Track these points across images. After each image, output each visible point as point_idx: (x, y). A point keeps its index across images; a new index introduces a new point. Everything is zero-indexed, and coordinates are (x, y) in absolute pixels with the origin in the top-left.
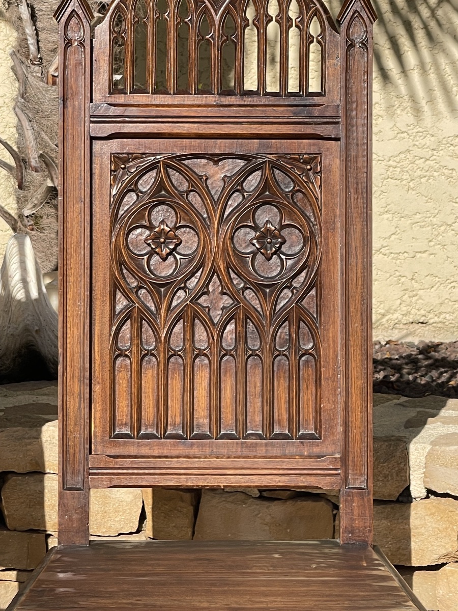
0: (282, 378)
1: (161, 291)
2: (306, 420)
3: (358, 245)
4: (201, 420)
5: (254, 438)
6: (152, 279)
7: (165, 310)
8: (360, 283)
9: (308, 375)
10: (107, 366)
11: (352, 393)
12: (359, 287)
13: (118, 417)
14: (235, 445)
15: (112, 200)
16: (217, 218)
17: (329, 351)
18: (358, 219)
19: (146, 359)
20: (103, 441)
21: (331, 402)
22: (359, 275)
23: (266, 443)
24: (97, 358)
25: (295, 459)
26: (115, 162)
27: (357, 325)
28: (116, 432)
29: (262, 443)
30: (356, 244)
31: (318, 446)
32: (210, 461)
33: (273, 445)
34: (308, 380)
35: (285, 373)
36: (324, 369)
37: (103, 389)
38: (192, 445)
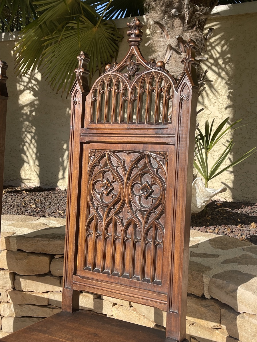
0: (149, 254)
1: (105, 209)
2: (158, 275)
3: (181, 195)
4: (117, 267)
5: (135, 279)
6: (101, 204)
7: (105, 218)
8: (181, 214)
9: (160, 254)
10: (84, 238)
11: (175, 266)
12: (180, 215)
13: (88, 261)
14: (127, 281)
15: (89, 169)
16: (126, 179)
17: (167, 244)
18: (181, 183)
19: (99, 237)
20: (80, 270)
21: (167, 268)
22: (180, 210)
23: (139, 283)
24: (80, 235)
25: (149, 293)
26: (91, 153)
27: (178, 234)
28: (87, 267)
29: (138, 282)
30: (180, 195)
31: (160, 288)
32: (115, 287)
33: (142, 284)
34: (160, 256)
35: (150, 251)
36: (165, 252)
37: (82, 248)
38: (111, 278)
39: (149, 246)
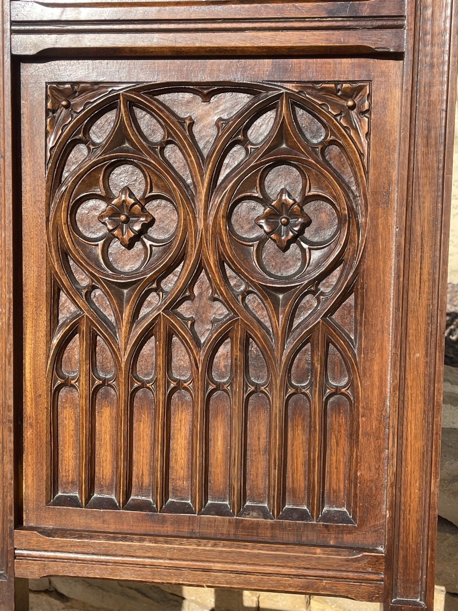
0: (300, 427)
1: (123, 294)
2: (334, 492)
3: (426, 229)
4: (180, 483)
5: (255, 514)
6: (108, 276)
7: (127, 323)
8: (426, 290)
9: (340, 426)
10: (45, 402)
11: (406, 459)
12: (425, 296)
13: (62, 473)
14: (227, 524)
15: (49, 154)
16: (206, 185)
17: (372, 393)
18: (427, 188)
19: (102, 391)
20: (38, 508)
21: (373, 468)
22: (425, 277)
23: (272, 525)
24: (28, 389)
25: (315, 553)
26: (53, 96)
27: (418, 355)
28: (60, 494)
29: (266, 524)
30: (422, 227)
31: (350, 532)
32: (188, 549)
33: (283, 528)
34: (339, 432)
35: (303, 419)
36: (364, 419)
37: (38, 435)
38: (163, 521)
39: (296, 402)
